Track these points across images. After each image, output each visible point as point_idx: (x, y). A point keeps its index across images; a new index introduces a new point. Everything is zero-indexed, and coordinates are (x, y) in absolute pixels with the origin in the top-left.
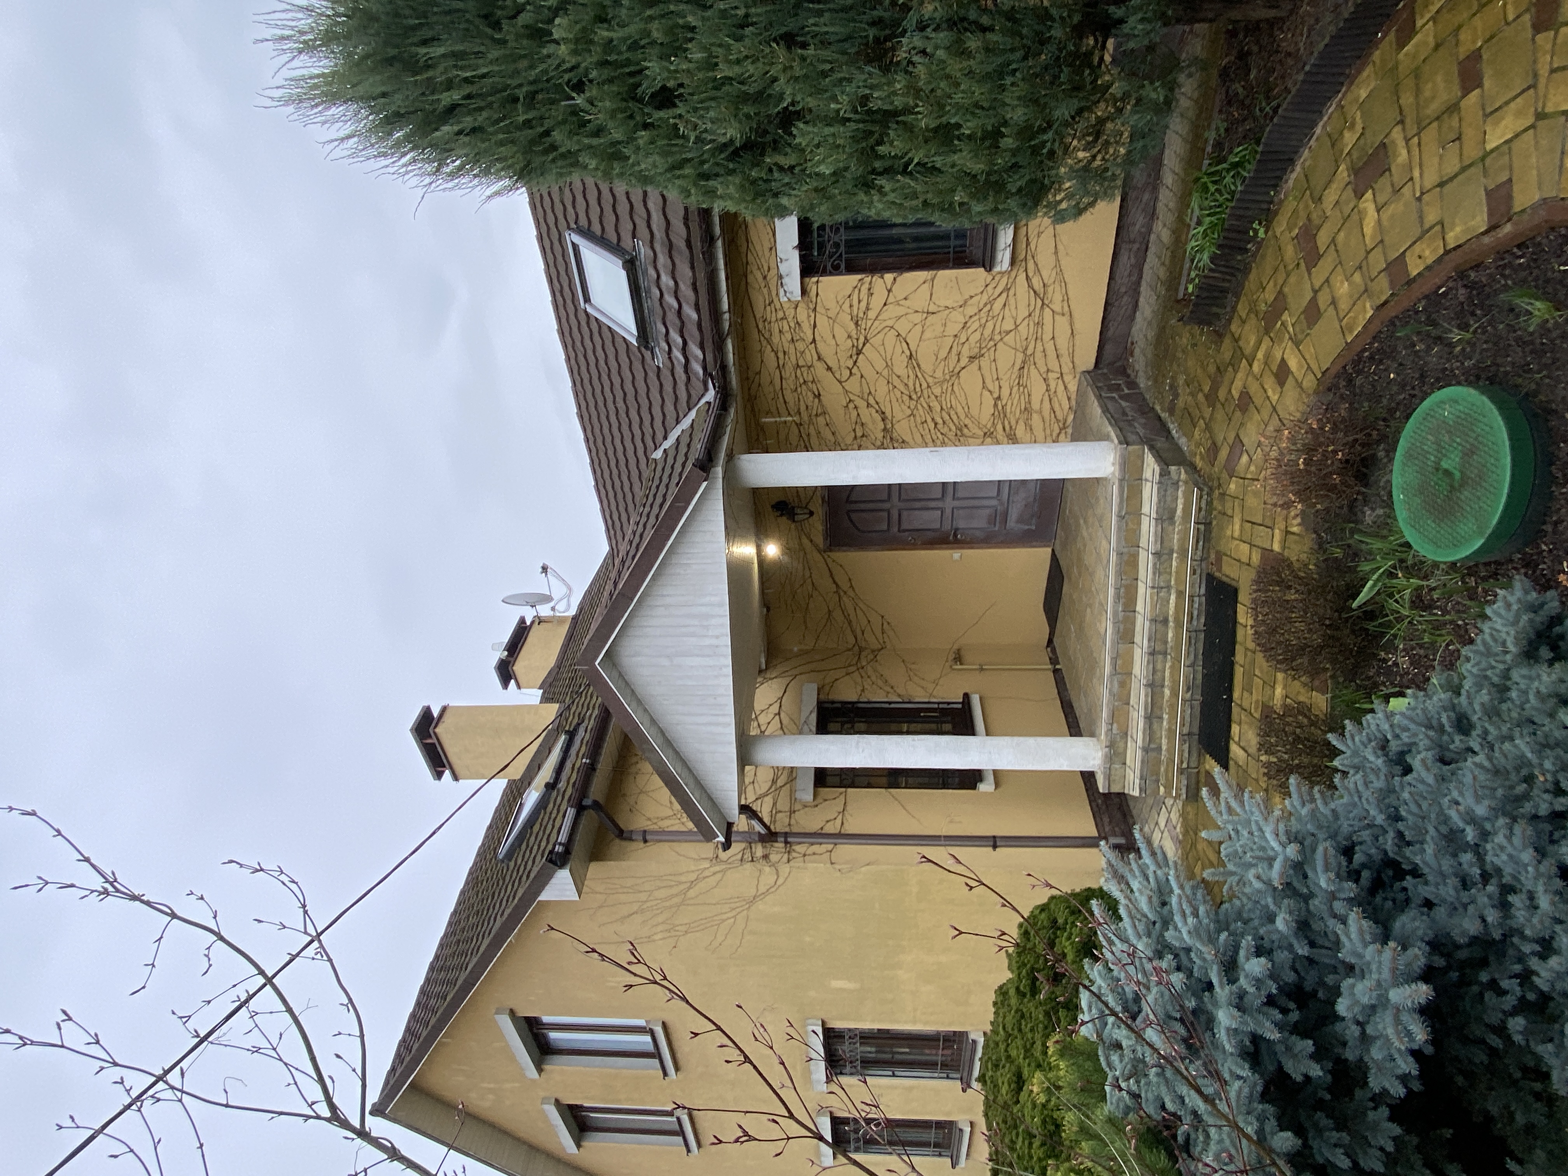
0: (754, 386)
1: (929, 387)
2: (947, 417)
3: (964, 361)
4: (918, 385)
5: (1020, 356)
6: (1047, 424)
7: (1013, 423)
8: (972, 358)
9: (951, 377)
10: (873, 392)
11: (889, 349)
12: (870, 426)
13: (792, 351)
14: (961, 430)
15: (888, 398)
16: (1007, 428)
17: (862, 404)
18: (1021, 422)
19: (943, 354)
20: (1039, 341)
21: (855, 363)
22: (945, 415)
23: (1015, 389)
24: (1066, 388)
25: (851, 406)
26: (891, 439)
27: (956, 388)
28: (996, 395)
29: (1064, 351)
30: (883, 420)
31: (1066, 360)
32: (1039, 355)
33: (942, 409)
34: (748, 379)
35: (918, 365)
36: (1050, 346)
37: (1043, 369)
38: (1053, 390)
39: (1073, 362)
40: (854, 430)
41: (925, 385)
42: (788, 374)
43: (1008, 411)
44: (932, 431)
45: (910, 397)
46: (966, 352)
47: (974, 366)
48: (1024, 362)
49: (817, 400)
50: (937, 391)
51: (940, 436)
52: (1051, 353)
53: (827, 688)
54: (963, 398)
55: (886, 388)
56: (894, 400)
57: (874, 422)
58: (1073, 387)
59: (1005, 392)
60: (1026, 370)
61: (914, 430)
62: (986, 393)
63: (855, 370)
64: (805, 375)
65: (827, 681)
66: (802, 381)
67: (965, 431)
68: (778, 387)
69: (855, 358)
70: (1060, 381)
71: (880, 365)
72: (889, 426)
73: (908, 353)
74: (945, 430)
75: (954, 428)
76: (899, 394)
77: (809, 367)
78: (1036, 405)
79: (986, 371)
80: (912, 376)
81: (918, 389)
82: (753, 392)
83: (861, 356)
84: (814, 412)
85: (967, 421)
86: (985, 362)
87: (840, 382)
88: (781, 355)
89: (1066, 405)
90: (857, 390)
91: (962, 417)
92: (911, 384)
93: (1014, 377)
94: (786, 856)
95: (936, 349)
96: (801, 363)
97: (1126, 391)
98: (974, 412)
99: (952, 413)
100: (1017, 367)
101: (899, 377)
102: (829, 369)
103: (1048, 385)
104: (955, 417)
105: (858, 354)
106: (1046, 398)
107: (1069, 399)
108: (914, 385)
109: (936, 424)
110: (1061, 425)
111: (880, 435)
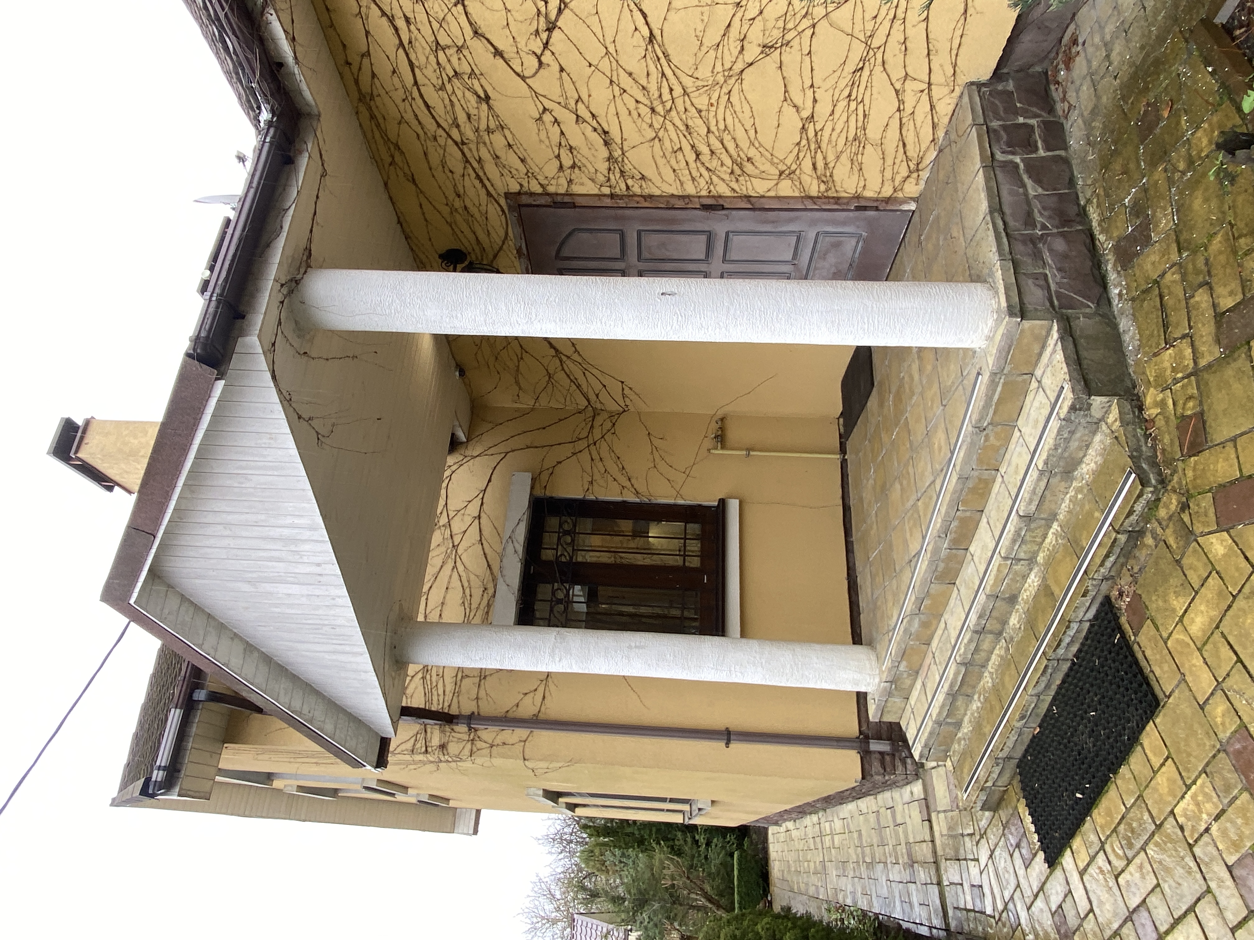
0: (365, 79)
1: (685, 93)
2: (716, 145)
3: (752, 52)
4: (665, 91)
5: (859, 49)
6: (889, 161)
7: (831, 157)
8: (767, 48)
9: (727, 78)
10: (585, 97)
11: (610, 23)
12: (585, 151)
13: (421, 17)
14: (741, 167)
15: (612, 110)
16: (820, 165)
17: (567, 118)
18: (844, 158)
19: (713, 36)
20: (898, 23)
21: (546, 45)
22: (713, 140)
23: (842, 104)
24: (932, 107)
25: (547, 118)
26: (622, 172)
27: (734, 99)
28: (806, 114)
29: (942, 45)
30: (606, 143)
31: (943, 61)
32: (894, 47)
33: (709, 131)
34: (348, 64)
35: (666, 56)
36: (916, 34)
37: (897, 74)
38: (908, 109)
39: (955, 66)
40: (558, 157)
41: (678, 91)
42: (423, 59)
43: (825, 139)
44: (692, 165)
45: (653, 110)
46: (756, 35)
47: (771, 62)
48: (864, 60)
49: (484, 106)
50: (702, 102)
51: (705, 173)
52: (918, 45)
53: (545, 476)
54: (748, 113)
55: (608, 94)
56: (623, 112)
57: (591, 146)
58: (945, 108)
59: (823, 109)
60: (866, 72)
61: (661, 162)
62: (789, 110)
63: (547, 58)
64: (454, 60)
65: (546, 466)
66: (451, 73)
67: (749, 168)
68: (409, 80)
69: (544, 36)
70: (925, 97)
71: (595, 52)
72: (617, 153)
73: (647, 33)
74: (714, 164)
75: (728, 162)
76: (632, 104)
77: (459, 49)
78: (873, 132)
79: (791, 72)
80: (655, 75)
81: (666, 96)
82: (365, 88)
83: (556, 33)
84: (483, 126)
85: (752, 153)
86: (791, 57)
87: (523, 78)
88: (401, 23)
89: (926, 133)
90: (555, 92)
91: (744, 144)
92: (653, 88)
93: (842, 83)
94: (469, 745)
95: (700, 27)
96: (444, 40)
97: (1042, 153)
98: (766, 138)
99: (727, 138)
100: (851, 67)
101: (630, 74)
102: (498, 53)
103: (901, 102)
104: (731, 146)
105: (550, 30)
106: (895, 123)
107: (934, 126)
108: (660, 89)
109: (698, 155)
110: (912, 166)
111: (603, 167)
